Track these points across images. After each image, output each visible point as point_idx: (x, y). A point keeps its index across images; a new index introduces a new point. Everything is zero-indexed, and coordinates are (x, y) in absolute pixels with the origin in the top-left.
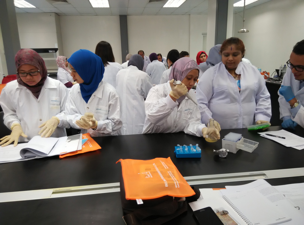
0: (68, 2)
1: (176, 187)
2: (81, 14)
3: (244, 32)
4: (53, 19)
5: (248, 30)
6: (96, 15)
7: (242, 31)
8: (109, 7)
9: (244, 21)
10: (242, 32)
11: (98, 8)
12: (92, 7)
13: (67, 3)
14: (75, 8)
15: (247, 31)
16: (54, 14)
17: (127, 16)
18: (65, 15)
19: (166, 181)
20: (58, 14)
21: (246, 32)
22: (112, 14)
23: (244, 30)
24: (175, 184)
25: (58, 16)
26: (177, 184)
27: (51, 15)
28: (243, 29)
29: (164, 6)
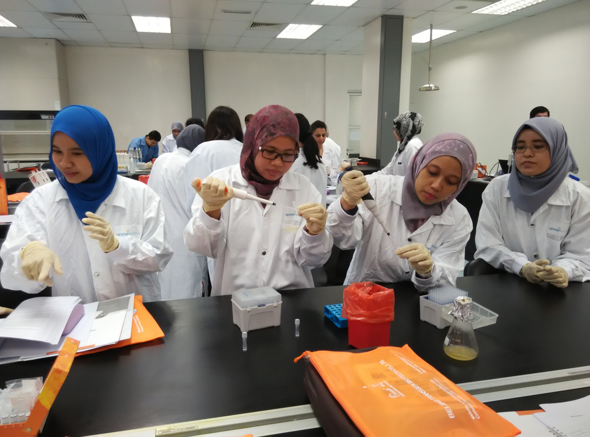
0: (86, 18)
1: (473, 418)
2: (111, 45)
3: (429, 89)
4: (51, 52)
5: (438, 86)
6: (141, 47)
7: (427, 87)
8: (169, 31)
9: (430, 69)
10: (428, 89)
11: (148, 33)
12: (135, 30)
13: (85, 20)
14: (99, 31)
15: (436, 88)
16: (53, 42)
17: (204, 51)
18: (77, 44)
19: (445, 404)
20: (61, 42)
21: (434, 90)
22: (174, 48)
23: (429, 86)
24: (468, 412)
25: (62, 46)
26: (471, 410)
27: (47, 44)
28: (429, 84)
29: (279, 37)
